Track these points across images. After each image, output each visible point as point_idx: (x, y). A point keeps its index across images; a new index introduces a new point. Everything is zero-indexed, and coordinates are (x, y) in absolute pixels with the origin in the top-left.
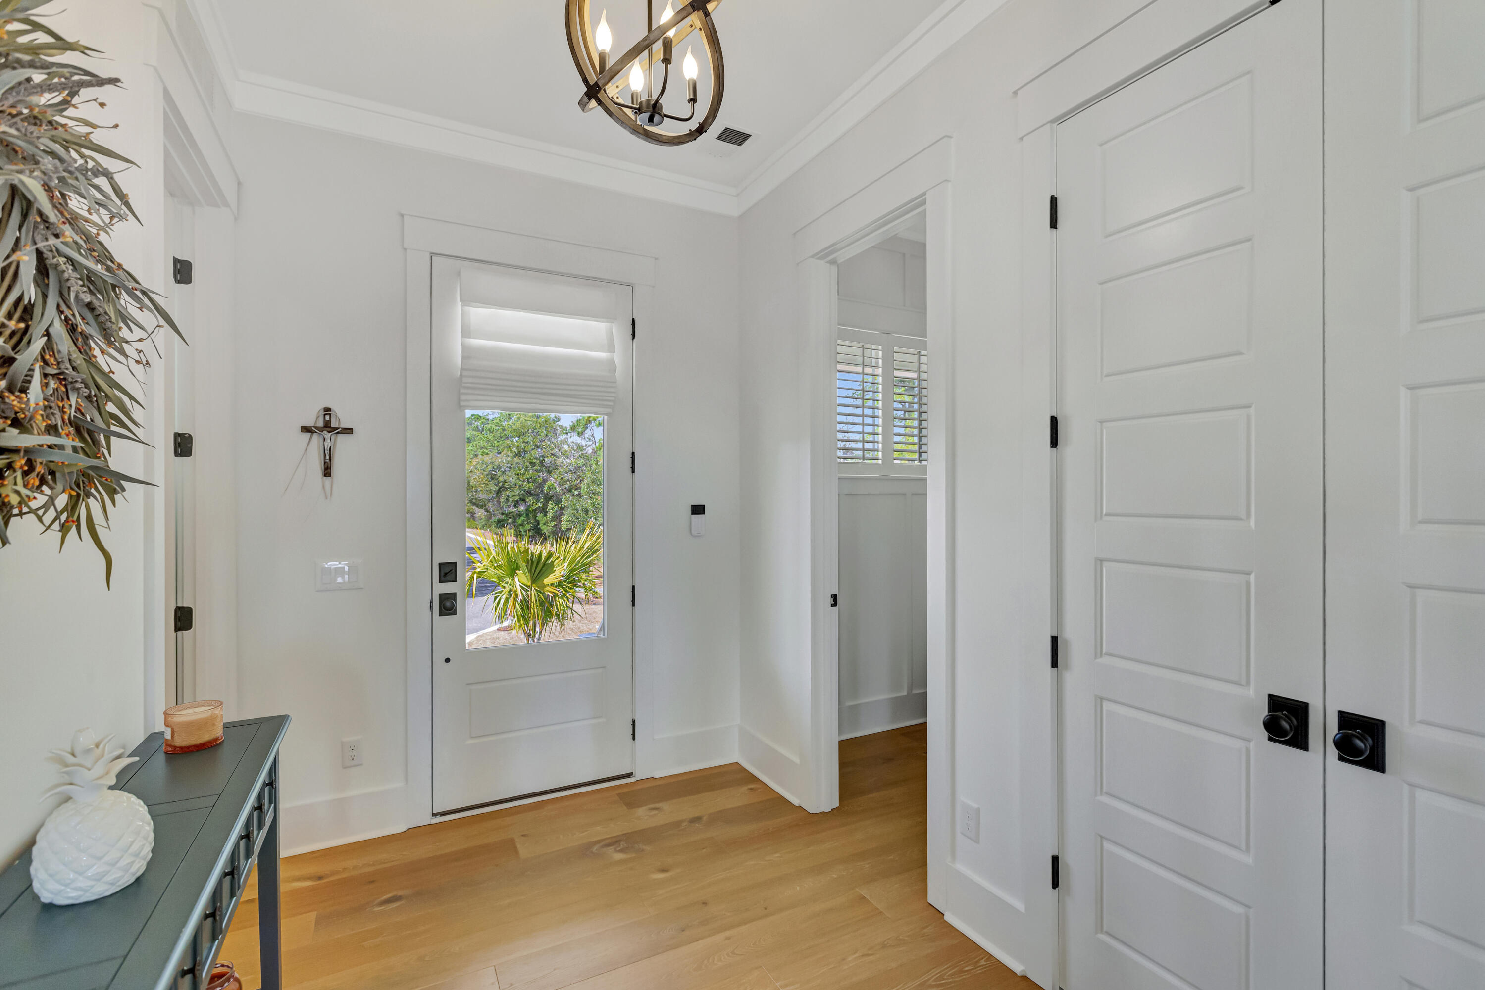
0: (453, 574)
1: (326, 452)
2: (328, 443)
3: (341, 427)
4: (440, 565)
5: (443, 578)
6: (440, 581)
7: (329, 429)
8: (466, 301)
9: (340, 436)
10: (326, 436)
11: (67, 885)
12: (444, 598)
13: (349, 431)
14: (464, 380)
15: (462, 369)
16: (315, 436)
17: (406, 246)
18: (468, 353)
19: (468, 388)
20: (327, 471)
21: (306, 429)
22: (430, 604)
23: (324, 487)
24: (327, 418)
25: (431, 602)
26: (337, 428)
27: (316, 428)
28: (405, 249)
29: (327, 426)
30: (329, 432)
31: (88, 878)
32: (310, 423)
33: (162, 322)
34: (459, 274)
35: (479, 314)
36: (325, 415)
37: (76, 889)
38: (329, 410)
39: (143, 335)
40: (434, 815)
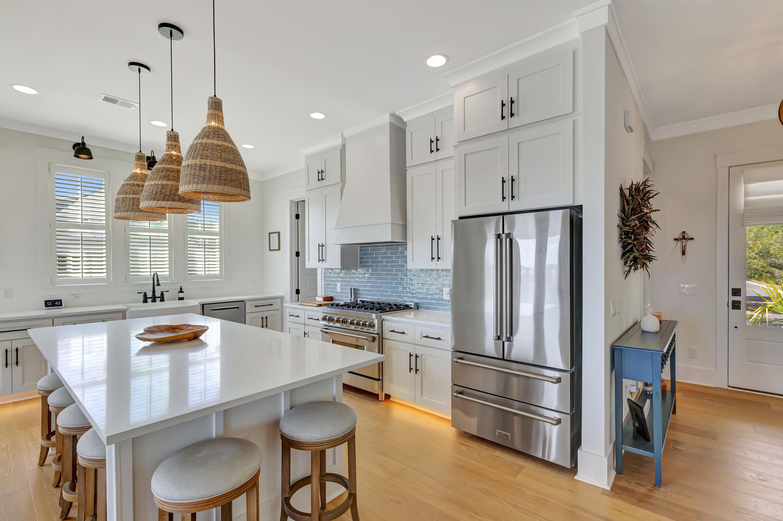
0: (739, 293)
1: (683, 247)
2: (684, 244)
3: (689, 237)
4: (733, 289)
5: (734, 295)
6: (733, 295)
7: (685, 239)
8: (747, 182)
9: (688, 241)
10: (683, 241)
11: (650, 326)
12: (734, 302)
13: (692, 239)
14: (746, 215)
15: (744, 210)
16: (679, 241)
17: (717, 167)
18: (747, 204)
19: (746, 218)
20: (684, 253)
21: (675, 239)
22: (727, 304)
23: (682, 259)
24: (684, 235)
25: (728, 303)
26: (688, 238)
27: (679, 239)
28: (717, 168)
29: (684, 238)
30: (684, 240)
31: (651, 327)
32: (677, 237)
33: (657, 227)
34: (743, 171)
35: (753, 186)
36: (683, 234)
37: (649, 329)
38: (684, 232)
39: (653, 230)
40: (729, 386)
